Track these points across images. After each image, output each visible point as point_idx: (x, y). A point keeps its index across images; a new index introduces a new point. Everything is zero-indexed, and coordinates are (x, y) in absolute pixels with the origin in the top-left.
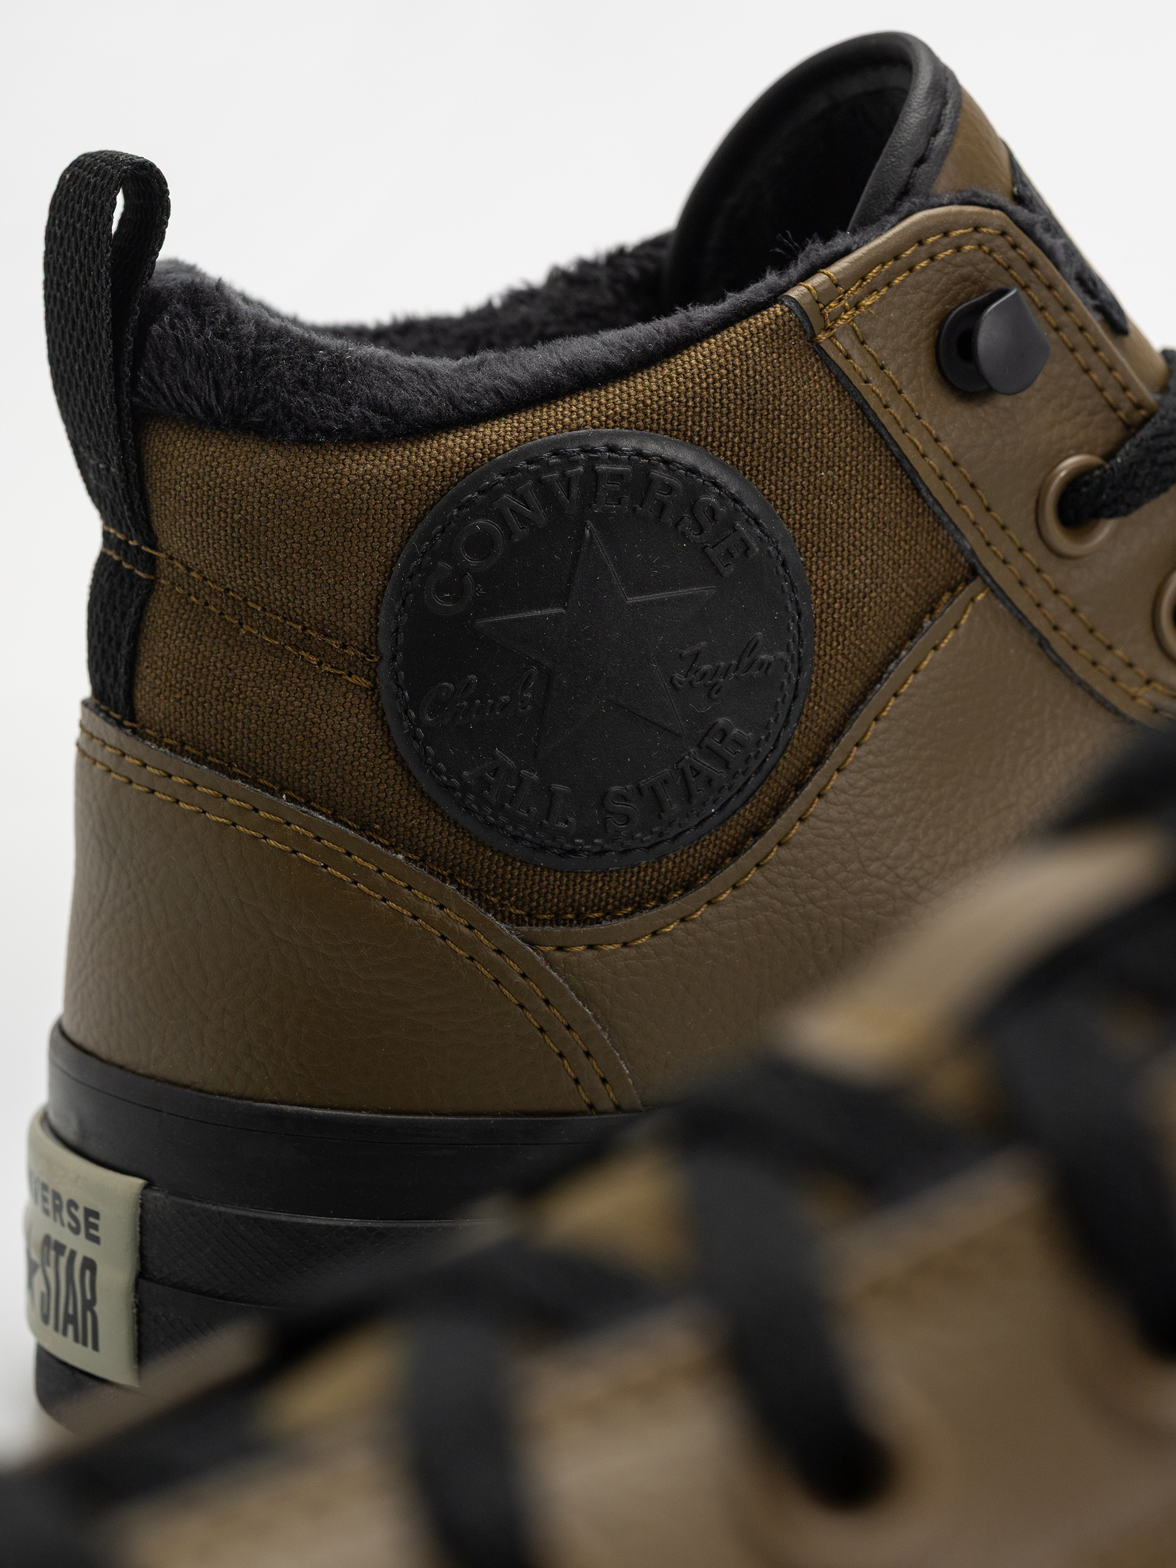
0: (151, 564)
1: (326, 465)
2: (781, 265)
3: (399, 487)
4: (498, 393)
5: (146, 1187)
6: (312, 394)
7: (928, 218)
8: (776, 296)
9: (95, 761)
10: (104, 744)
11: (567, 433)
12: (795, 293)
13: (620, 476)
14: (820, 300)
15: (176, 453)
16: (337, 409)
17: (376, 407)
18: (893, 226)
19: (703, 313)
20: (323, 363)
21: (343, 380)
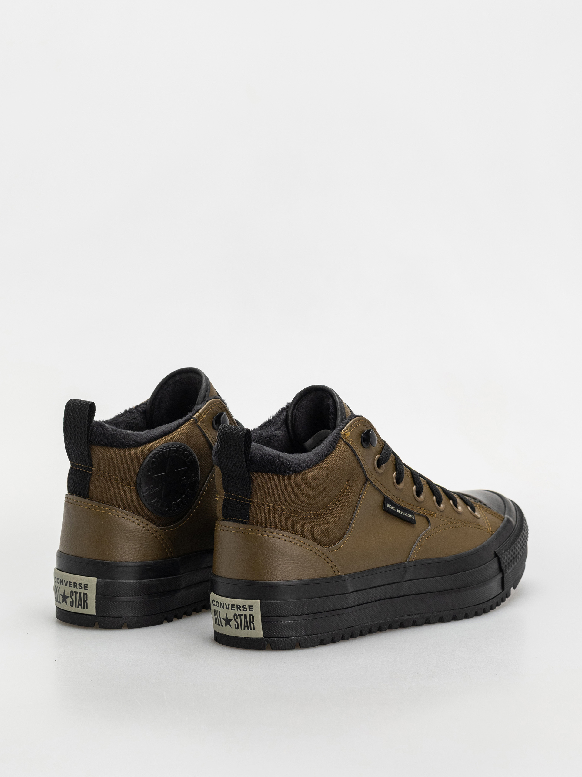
0: (91, 470)
1: (128, 452)
2: (190, 411)
3: (140, 454)
4: (153, 437)
5: (97, 579)
6: (124, 440)
7: (211, 402)
8: (191, 417)
9: (69, 502)
10: (70, 499)
11: (165, 444)
12: (195, 416)
13: (174, 450)
14: (199, 417)
15: (99, 451)
16: (129, 442)
17: (135, 441)
18: (206, 403)
19: (180, 421)
20: (125, 434)
21: (129, 437)
